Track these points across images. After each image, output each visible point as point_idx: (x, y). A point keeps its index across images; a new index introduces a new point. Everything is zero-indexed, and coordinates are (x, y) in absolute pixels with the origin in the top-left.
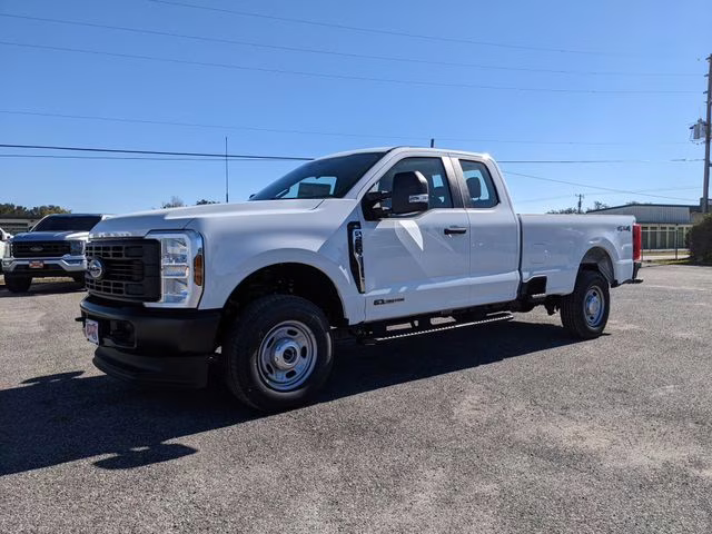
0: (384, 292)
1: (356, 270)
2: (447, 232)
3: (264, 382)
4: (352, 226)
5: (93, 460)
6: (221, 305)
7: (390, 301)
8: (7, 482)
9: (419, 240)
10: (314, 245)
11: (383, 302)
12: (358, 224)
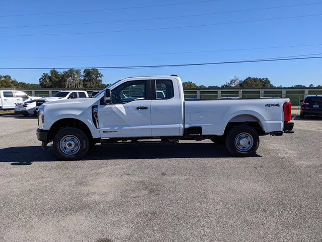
0: (108, 129)
1: (95, 121)
2: (138, 108)
3: (62, 152)
4: (94, 107)
5: (11, 163)
6: (49, 129)
7: (110, 132)
8: (2, 163)
9: (124, 112)
10: (78, 113)
11: (107, 132)
12: (97, 106)
